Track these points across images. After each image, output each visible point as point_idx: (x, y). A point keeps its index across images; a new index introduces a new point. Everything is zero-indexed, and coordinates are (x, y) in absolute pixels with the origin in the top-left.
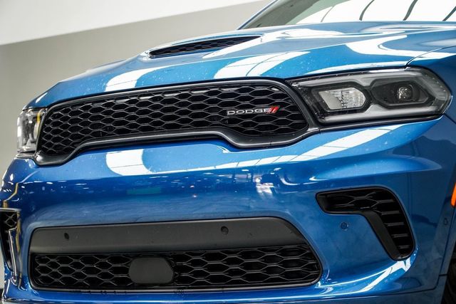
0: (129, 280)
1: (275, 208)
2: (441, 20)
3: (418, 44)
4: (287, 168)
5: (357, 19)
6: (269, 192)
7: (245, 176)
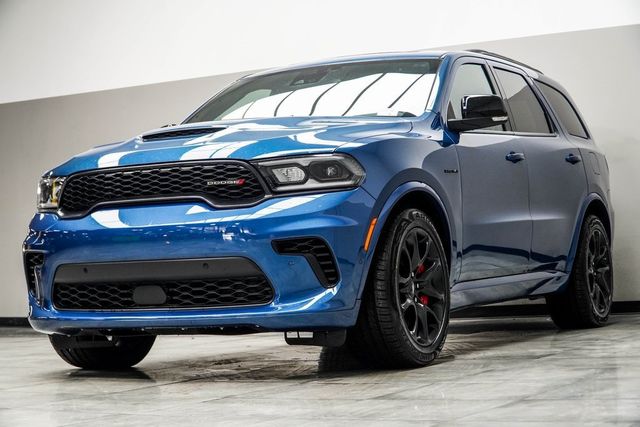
0: (133, 302)
1: (235, 250)
4: (244, 223)
6: (230, 239)
7: (211, 228)
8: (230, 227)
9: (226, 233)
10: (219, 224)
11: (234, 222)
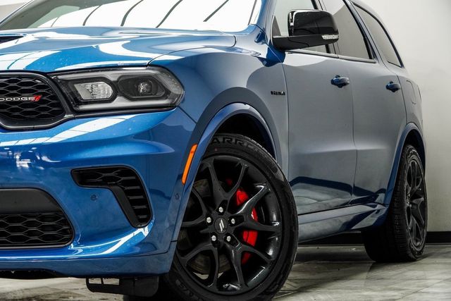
1: (32, 180)
2: (154, 27)
3: (149, 47)
4: (42, 148)
5: (81, 25)
6: (27, 166)
7: (6, 153)
8: (26, 152)
9: (20, 159)
10: (13, 149)
11: (30, 146)
